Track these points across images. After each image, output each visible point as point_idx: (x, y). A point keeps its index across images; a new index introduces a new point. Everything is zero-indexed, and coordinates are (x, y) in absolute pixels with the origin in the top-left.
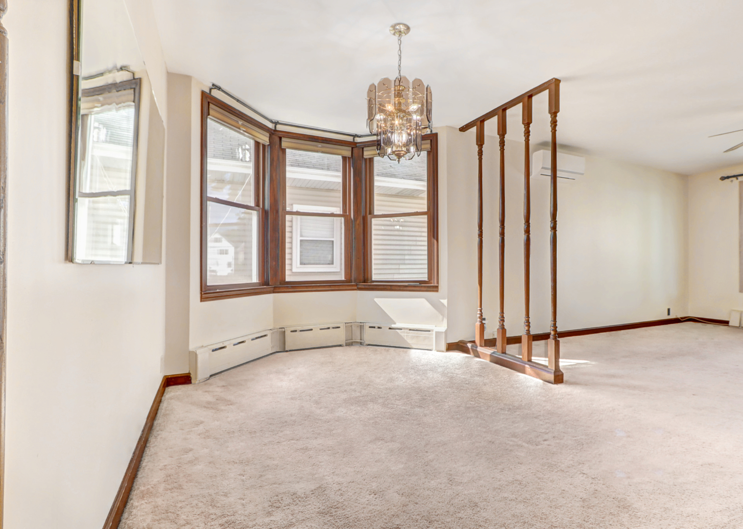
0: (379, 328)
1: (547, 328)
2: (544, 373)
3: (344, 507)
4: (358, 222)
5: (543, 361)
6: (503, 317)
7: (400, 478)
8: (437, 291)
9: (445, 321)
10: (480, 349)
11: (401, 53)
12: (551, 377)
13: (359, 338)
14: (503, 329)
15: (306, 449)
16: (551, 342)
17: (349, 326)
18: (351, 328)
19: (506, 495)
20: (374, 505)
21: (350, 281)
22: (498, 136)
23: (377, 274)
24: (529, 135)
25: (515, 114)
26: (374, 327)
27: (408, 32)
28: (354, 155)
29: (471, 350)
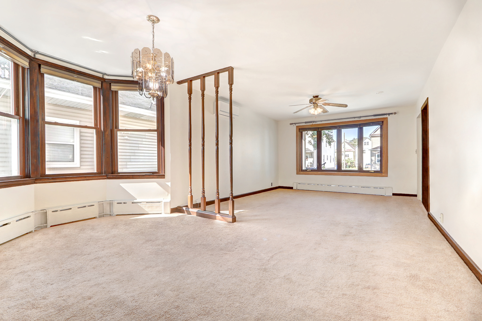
0: (124, 203)
1: (228, 195)
2: (227, 218)
3: (141, 307)
4: (107, 133)
5: (227, 212)
6: (204, 191)
7: (169, 283)
8: (164, 178)
9: (170, 195)
10: (191, 210)
11: (154, 34)
12: (231, 219)
13: (109, 211)
14: (204, 197)
15: (99, 284)
16: (230, 202)
17: (101, 204)
18: (102, 205)
19: (226, 276)
20: (160, 300)
21: (101, 173)
22: (201, 91)
23: (122, 168)
24: (218, 93)
25: (210, 81)
26: (121, 203)
27: (158, 22)
28: (103, 87)
29: (185, 211)
